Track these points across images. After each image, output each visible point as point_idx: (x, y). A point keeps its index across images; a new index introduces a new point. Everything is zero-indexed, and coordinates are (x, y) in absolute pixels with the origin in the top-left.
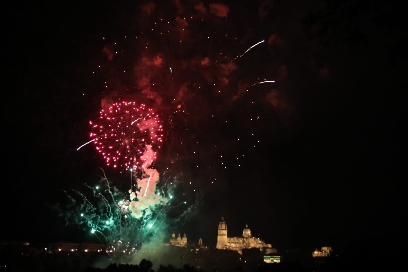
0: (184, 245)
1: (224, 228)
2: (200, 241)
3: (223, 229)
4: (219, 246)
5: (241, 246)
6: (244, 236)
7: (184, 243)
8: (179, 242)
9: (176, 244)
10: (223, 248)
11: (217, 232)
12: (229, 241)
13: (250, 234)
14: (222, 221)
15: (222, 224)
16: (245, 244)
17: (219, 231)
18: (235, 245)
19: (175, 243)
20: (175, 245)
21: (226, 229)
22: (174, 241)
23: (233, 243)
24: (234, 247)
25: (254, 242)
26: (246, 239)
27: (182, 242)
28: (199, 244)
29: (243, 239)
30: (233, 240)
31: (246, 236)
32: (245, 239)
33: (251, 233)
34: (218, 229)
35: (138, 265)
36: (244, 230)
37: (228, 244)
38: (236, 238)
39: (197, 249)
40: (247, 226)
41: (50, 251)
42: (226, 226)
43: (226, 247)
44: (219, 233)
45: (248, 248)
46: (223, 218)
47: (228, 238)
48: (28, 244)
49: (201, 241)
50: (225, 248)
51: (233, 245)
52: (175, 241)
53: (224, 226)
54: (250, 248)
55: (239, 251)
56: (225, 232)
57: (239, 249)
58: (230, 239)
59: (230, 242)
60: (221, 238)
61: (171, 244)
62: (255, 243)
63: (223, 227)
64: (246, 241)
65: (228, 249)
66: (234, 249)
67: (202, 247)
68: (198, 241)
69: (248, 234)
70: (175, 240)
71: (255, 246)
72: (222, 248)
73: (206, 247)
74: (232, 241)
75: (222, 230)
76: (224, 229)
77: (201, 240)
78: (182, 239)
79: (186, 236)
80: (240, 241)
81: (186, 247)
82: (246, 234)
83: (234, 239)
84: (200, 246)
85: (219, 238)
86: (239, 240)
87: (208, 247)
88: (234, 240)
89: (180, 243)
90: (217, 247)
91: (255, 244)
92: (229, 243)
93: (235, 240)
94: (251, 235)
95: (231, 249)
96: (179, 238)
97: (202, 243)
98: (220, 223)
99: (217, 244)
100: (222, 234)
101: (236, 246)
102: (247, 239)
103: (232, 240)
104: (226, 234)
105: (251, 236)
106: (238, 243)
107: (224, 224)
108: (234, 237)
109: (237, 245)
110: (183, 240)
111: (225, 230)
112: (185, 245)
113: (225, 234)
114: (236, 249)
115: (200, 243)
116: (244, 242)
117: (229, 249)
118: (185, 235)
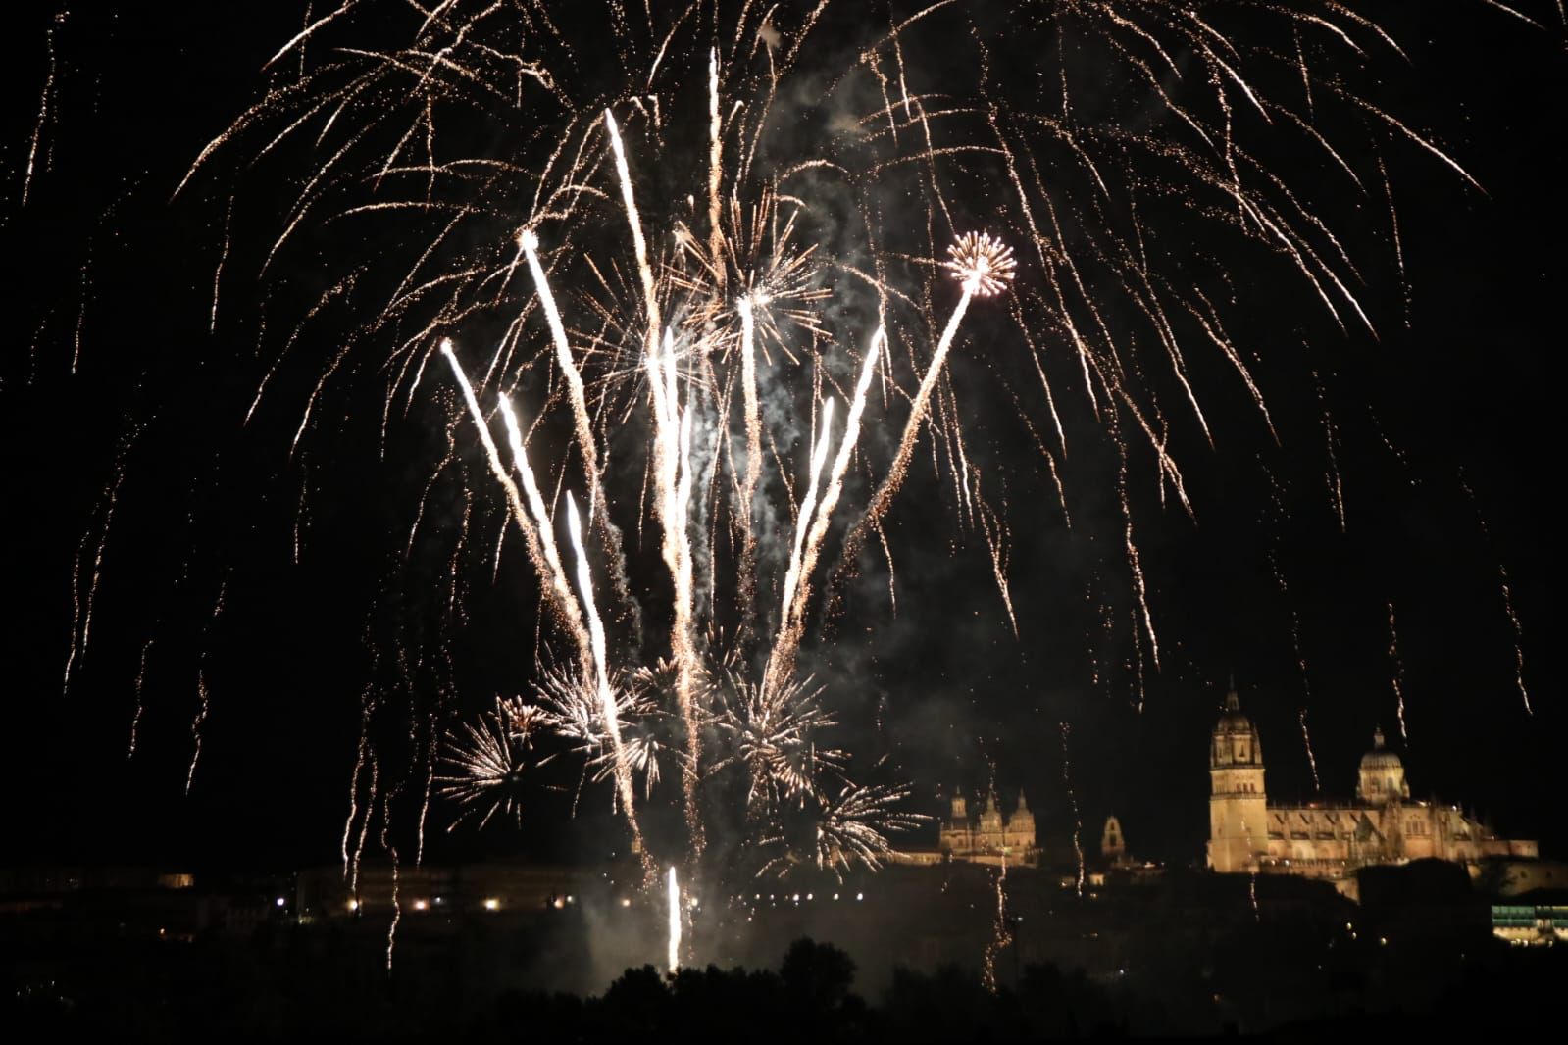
0: (1021, 855)
1: (1242, 755)
2: (1108, 832)
3: (1243, 759)
4: (1222, 858)
5: (1350, 853)
6: (1366, 797)
7: (1018, 844)
8: (993, 839)
9: (975, 853)
10: (1246, 865)
11: (1208, 780)
12: (1278, 827)
13: (1402, 784)
14: (1232, 716)
15: (1232, 729)
16: (1374, 841)
17: (1215, 773)
18: (1315, 847)
19: (970, 849)
20: (971, 859)
21: (1258, 759)
22: (963, 838)
23: (1304, 836)
24: (1311, 862)
25: (1427, 831)
26: (1381, 815)
27: (1007, 841)
28: (1106, 848)
29: (1358, 814)
30: (1303, 823)
31: (1375, 797)
32: (1373, 816)
33: (1408, 778)
34: (1212, 764)
35: (777, 973)
36: (1366, 760)
37: (1275, 846)
38: (1320, 809)
39: (1098, 879)
40: (1379, 740)
41: (305, 914)
42: (1258, 745)
43: (1263, 858)
44: (1216, 785)
45: (1393, 862)
46: (1234, 698)
47: (1276, 811)
48: (186, 881)
49: (1117, 832)
50: (1254, 869)
51: (1304, 849)
52: (970, 838)
53: (1242, 742)
54: (1401, 862)
55: (1339, 879)
56: (1255, 777)
57: (1340, 870)
58: (1281, 813)
59: (1287, 831)
60: (1230, 809)
61: (946, 852)
62: (1437, 833)
63: (1238, 751)
64: (1381, 823)
65: (1275, 872)
66: (1312, 872)
67: (1120, 864)
68: (1102, 834)
69: (1390, 781)
70: (969, 832)
71: (1438, 854)
72: (1241, 869)
73: (1149, 865)
74: (1296, 828)
75: (1235, 764)
76: (1247, 758)
77: (1113, 827)
78: (1005, 822)
79: (1030, 807)
80: (1342, 827)
81: (1031, 865)
82: (1375, 782)
83: (1306, 813)
84: (1113, 857)
85: (1218, 808)
86: (1337, 818)
87: (1158, 866)
88: (1307, 823)
89: (998, 849)
90: (1210, 861)
91: (1437, 838)
92: (1278, 835)
93: (1312, 817)
94: (1407, 788)
95: (1291, 871)
96: (992, 821)
97: (1120, 841)
98: (1220, 726)
99: (1211, 847)
100: (1233, 789)
101: (1321, 856)
102: (1387, 814)
103: (1295, 818)
104: (1260, 787)
105: (1408, 795)
106: (1330, 836)
107: (1243, 732)
108: (1305, 805)
109: (1325, 850)
110: (1011, 832)
111: (1252, 764)
112: (1028, 859)
113: (1252, 786)
114: (1324, 872)
115: (1113, 840)
116: (1367, 828)
117: (1283, 871)
118: (1022, 801)
